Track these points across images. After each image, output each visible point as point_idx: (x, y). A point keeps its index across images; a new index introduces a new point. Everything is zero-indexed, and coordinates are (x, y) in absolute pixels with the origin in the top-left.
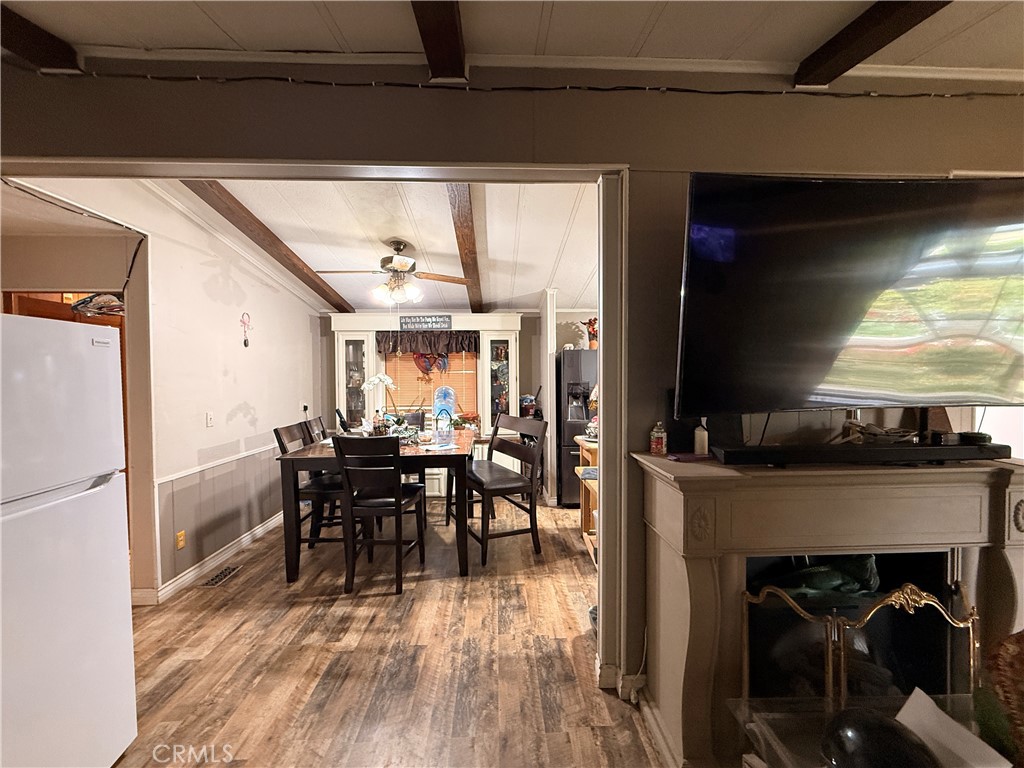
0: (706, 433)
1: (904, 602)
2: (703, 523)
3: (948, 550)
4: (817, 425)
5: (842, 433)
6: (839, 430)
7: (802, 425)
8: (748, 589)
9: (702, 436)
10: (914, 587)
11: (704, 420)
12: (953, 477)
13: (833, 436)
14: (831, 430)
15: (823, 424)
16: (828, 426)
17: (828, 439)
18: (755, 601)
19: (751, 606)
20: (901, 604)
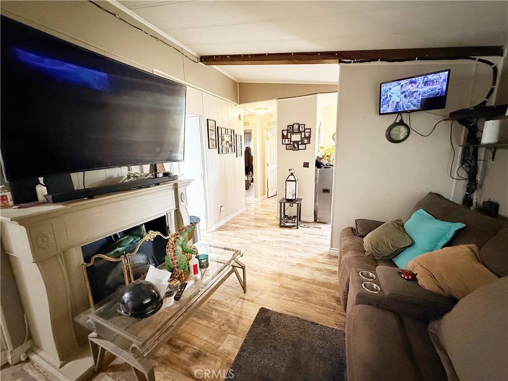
0: (45, 188)
1: (150, 238)
2: (45, 239)
3: (166, 214)
4: (116, 176)
5: (127, 178)
6: (126, 177)
7: (107, 176)
8: (85, 262)
9: (42, 190)
10: (152, 231)
11: (41, 179)
12: (163, 188)
13: (123, 180)
14: (122, 177)
15: (118, 175)
16: (120, 176)
17: (121, 182)
18: (89, 265)
19: (88, 268)
20: (149, 239)
